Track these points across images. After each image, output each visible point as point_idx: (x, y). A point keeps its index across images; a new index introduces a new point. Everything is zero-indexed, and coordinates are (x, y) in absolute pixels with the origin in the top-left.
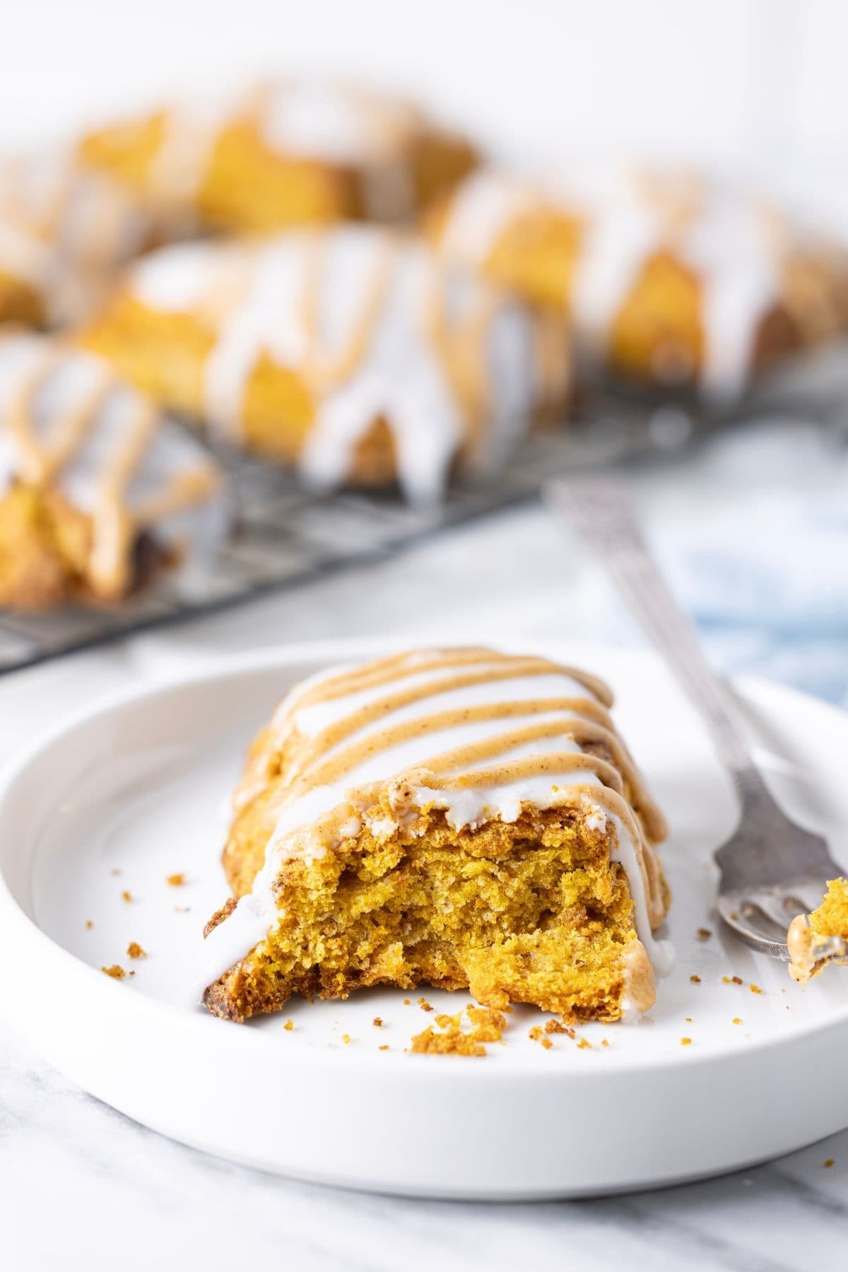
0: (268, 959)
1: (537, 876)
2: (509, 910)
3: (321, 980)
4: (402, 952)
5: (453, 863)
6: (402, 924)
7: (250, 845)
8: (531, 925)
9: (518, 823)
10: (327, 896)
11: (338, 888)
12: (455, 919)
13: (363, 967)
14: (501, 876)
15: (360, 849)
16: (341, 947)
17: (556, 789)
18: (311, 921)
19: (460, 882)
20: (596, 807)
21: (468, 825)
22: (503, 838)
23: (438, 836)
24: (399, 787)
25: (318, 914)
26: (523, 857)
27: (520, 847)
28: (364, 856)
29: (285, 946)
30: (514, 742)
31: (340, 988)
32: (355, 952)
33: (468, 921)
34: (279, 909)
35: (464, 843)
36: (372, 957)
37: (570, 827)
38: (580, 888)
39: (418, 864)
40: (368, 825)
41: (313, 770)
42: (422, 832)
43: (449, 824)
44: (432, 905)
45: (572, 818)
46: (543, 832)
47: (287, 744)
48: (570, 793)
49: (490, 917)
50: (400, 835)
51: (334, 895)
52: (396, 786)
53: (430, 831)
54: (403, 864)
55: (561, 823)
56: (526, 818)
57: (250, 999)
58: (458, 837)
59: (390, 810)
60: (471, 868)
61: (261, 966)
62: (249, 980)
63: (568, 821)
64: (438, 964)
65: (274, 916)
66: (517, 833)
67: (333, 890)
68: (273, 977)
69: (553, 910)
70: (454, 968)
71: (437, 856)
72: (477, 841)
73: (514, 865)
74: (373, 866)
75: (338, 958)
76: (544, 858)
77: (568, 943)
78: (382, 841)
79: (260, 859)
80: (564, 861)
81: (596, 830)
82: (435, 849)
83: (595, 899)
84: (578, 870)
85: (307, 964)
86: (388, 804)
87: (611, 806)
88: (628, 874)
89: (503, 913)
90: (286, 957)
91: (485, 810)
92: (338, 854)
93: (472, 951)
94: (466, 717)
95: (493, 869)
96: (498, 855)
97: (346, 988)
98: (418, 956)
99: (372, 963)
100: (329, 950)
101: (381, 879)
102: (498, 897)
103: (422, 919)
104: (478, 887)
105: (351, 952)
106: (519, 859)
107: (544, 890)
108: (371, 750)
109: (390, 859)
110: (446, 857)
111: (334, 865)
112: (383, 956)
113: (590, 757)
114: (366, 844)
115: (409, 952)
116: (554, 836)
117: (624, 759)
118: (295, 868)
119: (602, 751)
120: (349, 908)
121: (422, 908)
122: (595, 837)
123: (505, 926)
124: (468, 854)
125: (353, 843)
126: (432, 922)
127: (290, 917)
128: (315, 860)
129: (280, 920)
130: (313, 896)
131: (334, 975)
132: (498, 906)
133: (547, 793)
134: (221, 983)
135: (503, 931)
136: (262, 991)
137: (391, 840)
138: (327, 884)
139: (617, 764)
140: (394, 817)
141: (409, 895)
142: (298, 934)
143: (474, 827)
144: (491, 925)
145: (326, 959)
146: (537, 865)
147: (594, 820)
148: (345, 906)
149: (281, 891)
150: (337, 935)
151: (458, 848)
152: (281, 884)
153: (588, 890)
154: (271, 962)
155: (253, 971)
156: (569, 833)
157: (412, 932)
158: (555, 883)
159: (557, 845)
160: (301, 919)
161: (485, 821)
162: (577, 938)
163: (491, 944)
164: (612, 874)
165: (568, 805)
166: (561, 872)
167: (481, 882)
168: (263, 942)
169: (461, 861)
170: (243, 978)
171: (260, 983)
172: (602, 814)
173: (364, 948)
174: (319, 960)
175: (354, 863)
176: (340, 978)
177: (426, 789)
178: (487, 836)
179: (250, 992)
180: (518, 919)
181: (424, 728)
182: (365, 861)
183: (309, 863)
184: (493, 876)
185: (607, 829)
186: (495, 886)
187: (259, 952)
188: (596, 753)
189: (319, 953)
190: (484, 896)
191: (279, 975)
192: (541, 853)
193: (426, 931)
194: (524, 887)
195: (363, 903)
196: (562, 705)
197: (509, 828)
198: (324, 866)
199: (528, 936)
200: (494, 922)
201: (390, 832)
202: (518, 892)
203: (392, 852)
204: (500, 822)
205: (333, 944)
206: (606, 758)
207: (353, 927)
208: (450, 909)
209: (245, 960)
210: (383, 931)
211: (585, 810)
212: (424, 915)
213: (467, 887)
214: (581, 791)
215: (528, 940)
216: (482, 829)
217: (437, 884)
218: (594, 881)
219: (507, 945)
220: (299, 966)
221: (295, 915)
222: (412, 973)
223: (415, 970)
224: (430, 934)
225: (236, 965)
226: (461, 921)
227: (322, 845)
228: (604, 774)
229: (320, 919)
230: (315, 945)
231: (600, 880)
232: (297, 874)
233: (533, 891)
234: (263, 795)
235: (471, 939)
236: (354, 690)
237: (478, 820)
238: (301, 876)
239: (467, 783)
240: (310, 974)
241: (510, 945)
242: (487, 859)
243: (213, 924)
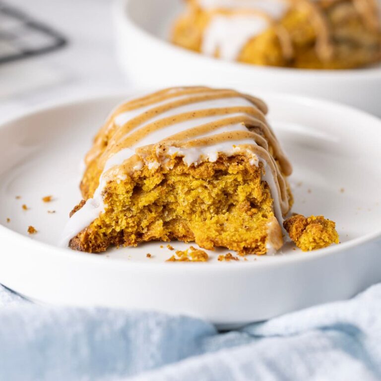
0: (100, 227)
1: (226, 187)
2: (214, 203)
3: (124, 238)
4: (162, 225)
5: (187, 182)
6: (163, 211)
7: (93, 179)
8: (224, 211)
9: (217, 162)
10: (127, 198)
11: (133, 194)
12: (188, 208)
13: (144, 232)
14: (209, 186)
15: (142, 176)
16: (134, 222)
17: (235, 146)
18: (120, 209)
19: (190, 191)
20: (254, 155)
21: (193, 164)
22: (210, 169)
23: (179, 168)
24: (161, 146)
25: (124, 206)
26: (220, 178)
27: (218, 174)
28: (145, 179)
29: (107, 221)
30: (216, 126)
31: (133, 241)
32: (140, 224)
33: (194, 209)
34: (105, 203)
35: (191, 172)
36: (148, 227)
37: (241, 164)
38: (247, 193)
39: (170, 182)
40: (146, 164)
41: (122, 140)
42: (172, 167)
43: (185, 163)
44: (177, 202)
45: (243, 160)
46: (229, 167)
47: (110, 132)
48: (241, 149)
49: (204, 207)
50: (161, 169)
51: (131, 197)
52: (159, 146)
53: (175, 166)
54: (163, 183)
55: (238, 162)
56: (220, 160)
57: (91, 245)
58: (189, 169)
59: (156, 157)
60: (195, 183)
61: (96, 230)
62: (90, 236)
63: (240, 162)
64: (180, 229)
65: (103, 207)
66: (217, 167)
67: (130, 194)
68: (102, 235)
69: (234, 204)
70: (188, 232)
71: (179, 178)
72: (197, 171)
73: (215, 182)
74: (149, 184)
75: (132, 227)
76: (229, 179)
77: (241, 219)
78: (153, 172)
79: (97, 184)
80: (239, 180)
81: (254, 165)
82: (178, 175)
83: (254, 198)
84: (246, 184)
85: (118, 229)
86: (155, 154)
87: (260, 154)
88: (270, 187)
89: (211, 205)
90: (108, 226)
91: (201, 157)
92: (132, 178)
93: (197, 223)
94: (194, 115)
95: (206, 184)
96: (208, 177)
97: (136, 242)
98: (171, 226)
99: (148, 230)
100: (128, 223)
101: (153, 189)
102: (208, 197)
103: (173, 208)
104: (199, 193)
105: (138, 224)
106: (217, 179)
107: (230, 194)
108: (148, 131)
109: (157, 180)
110: (183, 178)
111: (131, 183)
112: (153, 226)
113: (252, 133)
114: (146, 173)
115: (166, 224)
116: (233, 168)
117: (270, 135)
118: (113, 185)
119: (258, 131)
120: (138, 203)
121: (173, 203)
122: (253, 169)
123: (212, 211)
124: (193, 177)
125: (139, 173)
126: (178, 210)
127: (110, 207)
128: (121, 181)
129: (105, 209)
130: (121, 198)
131: (130, 235)
132: (208, 202)
133: (231, 149)
134: (77, 237)
135: (211, 213)
136: (96, 242)
137: (157, 171)
138: (127, 192)
139: (266, 137)
140: (158, 161)
141: (166, 197)
142: (114, 215)
143: (196, 164)
144: (205, 211)
145: (127, 228)
146: (226, 183)
147: (253, 160)
148: (136, 203)
149: (106, 196)
150: (132, 217)
151: (189, 174)
152: (106, 192)
153: (250, 194)
154: (101, 228)
155: (93, 232)
156: (241, 167)
157: (168, 215)
158: (235, 191)
159: (235, 173)
160: (115, 209)
161: (201, 162)
162: (245, 216)
163: (205, 219)
164: (262, 187)
165: (241, 154)
166: (237, 185)
167: (200, 190)
168: (97, 219)
169: (190, 181)
170: (87, 235)
171: (95, 238)
172: (257, 158)
173: (144, 223)
174: (124, 228)
175: (140, 183)
176: (133, 237)
177: (174, 147)
178: (202, 168)
179: (91, 242)
180: (218, 208)
181: (174, 120)
182: (145, 182)
183: (119, 182)
184: (206, 187)
185: (259, 165)
186: (206, 192)
187: (95, 224)
188: (255, 132)
189: (123, 224)
190: (201, 197)
191: (105, 234)
192: (228, 176)
193: (174, 214)
194: (220, 193)
195: (144, 200)
196: (240, 110)
197: (213, 165)
198: (126, 183)
199: (223, 216)
200: (206, 209)
201: (157, 167)
202: (217, 195)
203: (158, 176)
204: (208, 162)
205: (130, 221)
206: (261, 134)
207: (139, 213)
208: (186, 203)
209: (89, 227)
210: (153, 215)
211: (248, 156)
212: (174, 206)
213: (193, 193)
214: (246, 147)
215: (223, 217)
216: (200, 165)
217: (179, 192)
218: (253, 189)
219: (212, 219)
220: (114, 231)
221: (113, 207)
222: (168, 234)
223: (170, 233)
224: (177, 216)
225: (84, 229)
226: (191, 209)
227: (125, 174)
228: (259, 141)
229: (124, 209)
230: (122, 221)
231: (256, 189)
232: (113, 187)
233: (225, 195)
234: (99, 156)
235: (196, 217)
236: (142, 106)
237: (197, 161)
238: (115, 188)
239: (193, 144)
240: (119, 235)
241: (214, 220)
242: (203, 179)
243: (74, 211)
